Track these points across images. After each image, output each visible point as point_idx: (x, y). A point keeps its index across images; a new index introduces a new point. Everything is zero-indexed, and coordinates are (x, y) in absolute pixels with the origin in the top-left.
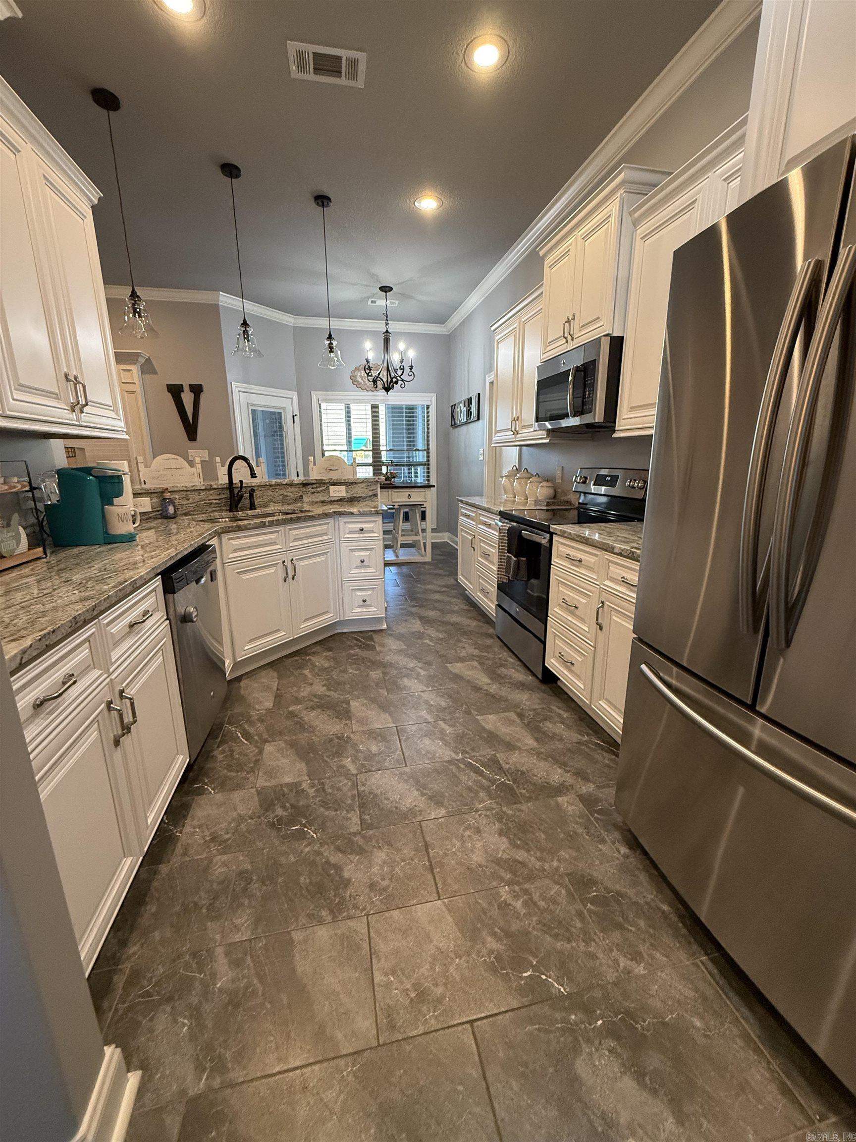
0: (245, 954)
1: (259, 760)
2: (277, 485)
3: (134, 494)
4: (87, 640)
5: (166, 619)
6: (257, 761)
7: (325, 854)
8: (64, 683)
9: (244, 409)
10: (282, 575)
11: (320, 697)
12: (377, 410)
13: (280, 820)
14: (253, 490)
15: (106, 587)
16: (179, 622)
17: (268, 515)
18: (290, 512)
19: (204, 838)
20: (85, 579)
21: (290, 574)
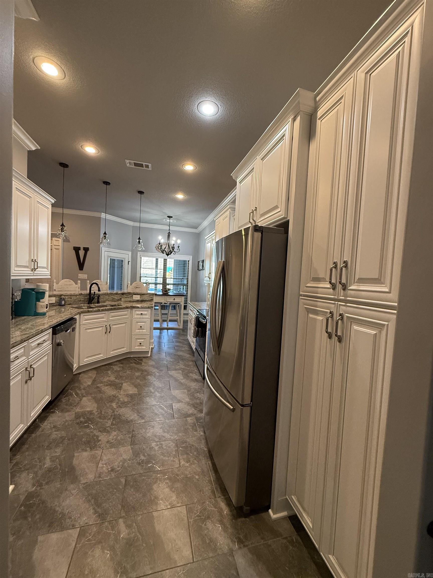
0: (57, 459)
1: (79, 403)
2: (111, 294)
3: (49, 296)
4: (24, 347)
5: (51, 344)
6: (78, 403)
7: (94, 432)
8: (15, 358)
9: (106, 258)
10: (104, 331)
11: (111, 382)
12: (166, 261)
13: (81, 422)
14: (99, 296)
15: (33, 331)
16: (56, 345)
17: (103, 306)
18: (114, 305)
19: (51, 427)
20: (26, 328)
21: (108, 330)
